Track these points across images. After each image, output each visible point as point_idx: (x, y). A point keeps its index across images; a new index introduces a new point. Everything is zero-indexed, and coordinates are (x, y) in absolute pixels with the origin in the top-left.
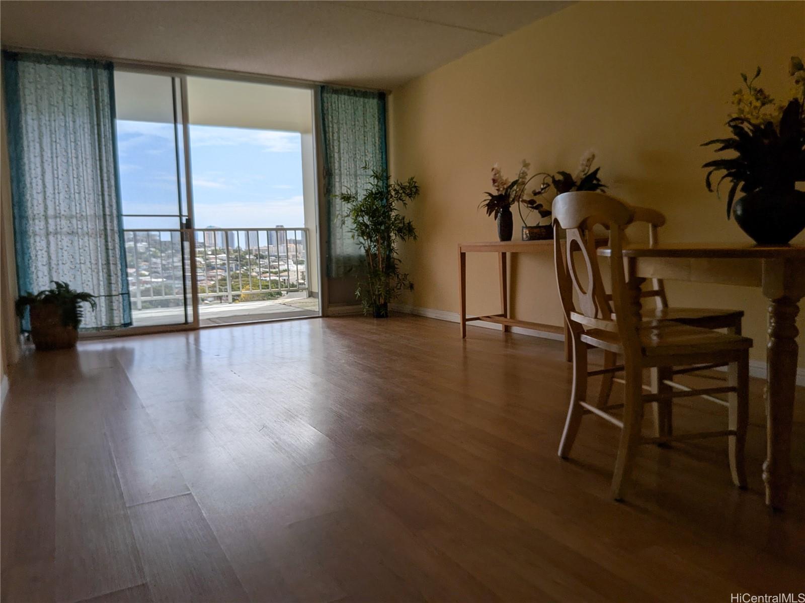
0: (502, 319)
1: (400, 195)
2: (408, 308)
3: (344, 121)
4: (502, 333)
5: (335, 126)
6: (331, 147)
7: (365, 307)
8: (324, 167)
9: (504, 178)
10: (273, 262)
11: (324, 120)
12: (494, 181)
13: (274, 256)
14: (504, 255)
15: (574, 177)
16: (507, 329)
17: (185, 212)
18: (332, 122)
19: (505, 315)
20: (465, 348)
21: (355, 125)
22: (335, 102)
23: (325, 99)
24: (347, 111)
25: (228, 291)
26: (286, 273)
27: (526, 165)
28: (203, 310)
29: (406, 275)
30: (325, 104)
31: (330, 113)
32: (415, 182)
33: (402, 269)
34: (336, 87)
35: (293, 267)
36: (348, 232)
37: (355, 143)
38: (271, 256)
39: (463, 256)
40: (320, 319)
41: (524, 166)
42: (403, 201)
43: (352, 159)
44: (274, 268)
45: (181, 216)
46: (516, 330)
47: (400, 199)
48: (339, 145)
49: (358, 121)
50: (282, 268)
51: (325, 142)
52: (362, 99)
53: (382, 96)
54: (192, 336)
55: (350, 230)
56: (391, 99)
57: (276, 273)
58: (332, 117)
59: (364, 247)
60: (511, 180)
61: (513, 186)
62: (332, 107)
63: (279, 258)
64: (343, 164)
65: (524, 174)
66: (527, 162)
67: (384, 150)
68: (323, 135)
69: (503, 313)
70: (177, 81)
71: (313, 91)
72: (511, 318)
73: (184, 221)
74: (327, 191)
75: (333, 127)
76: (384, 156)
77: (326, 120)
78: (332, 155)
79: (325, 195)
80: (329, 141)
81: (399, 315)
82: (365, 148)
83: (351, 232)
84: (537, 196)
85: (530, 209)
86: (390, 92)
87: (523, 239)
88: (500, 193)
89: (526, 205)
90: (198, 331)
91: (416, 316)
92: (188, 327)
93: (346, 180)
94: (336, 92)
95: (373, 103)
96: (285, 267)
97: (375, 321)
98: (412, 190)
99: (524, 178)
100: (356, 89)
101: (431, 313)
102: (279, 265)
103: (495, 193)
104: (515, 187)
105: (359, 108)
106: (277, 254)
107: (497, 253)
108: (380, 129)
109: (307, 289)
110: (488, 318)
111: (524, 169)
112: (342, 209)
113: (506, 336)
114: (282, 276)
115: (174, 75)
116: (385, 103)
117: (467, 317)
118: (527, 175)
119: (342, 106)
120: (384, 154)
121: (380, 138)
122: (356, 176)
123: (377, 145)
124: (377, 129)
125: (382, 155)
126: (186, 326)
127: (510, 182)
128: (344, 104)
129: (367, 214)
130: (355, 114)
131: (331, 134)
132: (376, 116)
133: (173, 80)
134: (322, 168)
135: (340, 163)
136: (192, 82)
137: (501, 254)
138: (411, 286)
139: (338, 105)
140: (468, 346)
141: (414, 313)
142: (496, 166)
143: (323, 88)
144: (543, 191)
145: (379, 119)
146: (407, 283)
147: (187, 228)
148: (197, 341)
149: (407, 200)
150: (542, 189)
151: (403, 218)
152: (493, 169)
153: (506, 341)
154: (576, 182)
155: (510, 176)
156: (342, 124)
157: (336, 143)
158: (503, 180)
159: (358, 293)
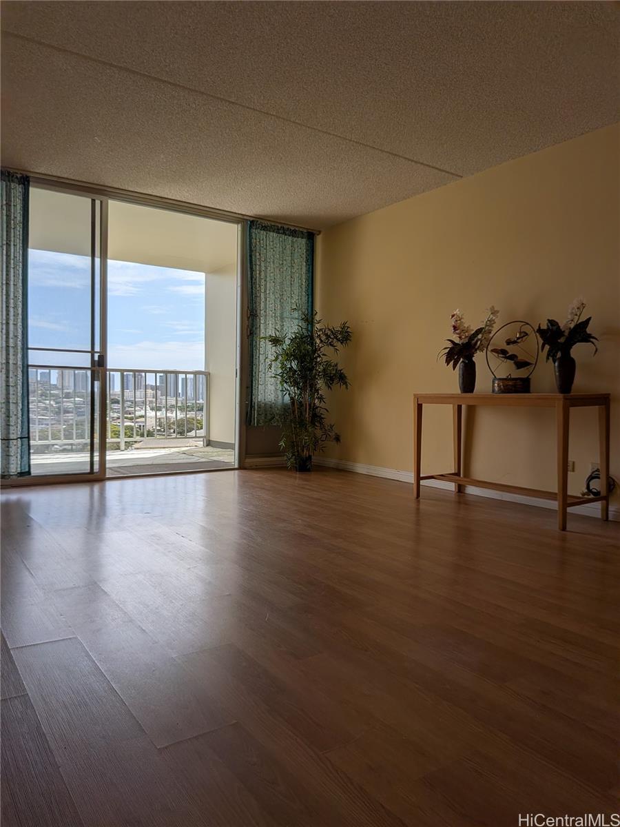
0: (457, 477)
1: (331, 340)
2: (332, 462)
3: (272, 260)
4: (454, 493)
5: (263, 264)
6: (258, 286)
7: (289, 459)
8: (248, 307)
9: (466, 325)
10: (129, 407)
11: (251, 256)
12: (455, 328)
13: (129, 401)
14: (460, 407)
15: (562, 325)
16: (461, 489)
17: (97, 348)
18: (260, 259)
19: (458, 474)
20: (418, 509)
21: (282, 264)
22: (263, 240)
23: (254, 235)
24: (275, 249)
25: (121, 437)
26: (143, 419)
27: (494, 312)
28: (111, 456)
29: (332, 427)
30: (254, 241)
31: (258, 251)
32: (348, 327)
33: (329, 419)
34: (266, 223)
35: (151, 414)
36: (272, 377)
37: (282, 284)
38: (127, 401)
39: (420, 407)
40: (236, 472)
41: (492, 314)
42: (334, 346)
43: (279, 299)
44: (130, 414)
45: (93, 352)
46: (471, 490)
47: (332, 345)
48: (266, 285)
49: (285, 260)
50: (138, 414)
51: (252, 279)
52: (290, 238)
53: (311, 236)
54: (96, 488)
55: (273, 375)
56: (319, 240)
57: (131, 419)
58: (260, 254)
59: (289, 394)
60: (474, 329)
61: (478, 334)
62: (260, 243)
63: (135, 403)
64: (268, 304)
65: (491, 323)
66: (496, 309)
67: (310, 293)
68: (249, 273)
69: (457, 472)
70: (98, 203)
71: (240, 225)
72: (465, 476)
73: (96, 358)
74: (251, 333)
75: (260, 265)
76: (310, 299)
77: (253, 257)
78: (259, 295)
79: (248, 336)
80: (255, 280)
81: (322, 469)
82: (291, 290)
83: (274, 377)
84: (511, 346)
85: (503, 359)
86: (320, 232)
87: (493, 391)
88: (462, 341)
89: (496, 355)
90: (104, 482)
91: (343, 471)
92: (93, 477)
93: (271, 322)
94: (265, 228)
95: (302, 243)
96: (142, 413)
97: (298, 475)
98: (344, 336)
99: (491, 326)
100: (286, 227)
101: (361, 468)
102: (135, 410)
103: (457, 341)
104: (480, 336)
105: (288, 247)
106: (133, 399)
107: (452, 405)
108: (308, 271)
109: (205, 437)
110: (442, 477)
111: (491, 316)
112: (267, 353)
113: (459, 496)
114: (137, 422)
115: (94, 196)
116: (313, 243)
117: (421, 475)
118: (495, 323)
119: (271, 244)
120: (310, 296)
121: (306, 279)
122: (282, 318)
123: (304, 287)
124: (304, 270)
125: (308, 298)
126: (91, 477)
127: (473, 330)
128: (273, 241)
129: (296, 358)
130: (283, 253)
131: (258, 272)
132: (304, 256)
133: (93, 201)
134: (246, 308)
135: (266, 305)
136: (114, 206)
137: (456, 407)
138: (337, 439)
139: (266, 242)
140: (422, 507)
141: (340, 468)
142: (457, 312)
143: (252, 222)
144: (519, 341)
145: (307, 260)
146: (332, 434)
147: (99, 366)
148: (102, 493)
149: (338, 345)
150: (518, 338)
151: (336, 365)
152: (453, 316)
153: (459, 503)
154: (564, 331)
155: (473, 323)
156: (269, 262)
157: (263, 283)
158: (465, 327)
159: (282, 443)
